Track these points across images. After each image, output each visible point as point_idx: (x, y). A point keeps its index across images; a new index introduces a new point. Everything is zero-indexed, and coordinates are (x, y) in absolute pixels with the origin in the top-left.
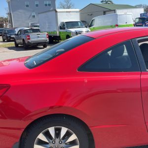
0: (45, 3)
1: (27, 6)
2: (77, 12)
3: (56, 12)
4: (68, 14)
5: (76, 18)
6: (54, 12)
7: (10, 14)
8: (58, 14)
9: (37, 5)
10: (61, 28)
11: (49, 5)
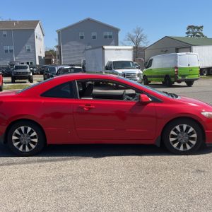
0: (105, 34)
1: (82, 37)
2: (129, 50)
3: (104, 49)
4: (118, 51)
5: (127, 56)
6: (101, 49)
7: (59, 47)
8: (106, 51)
9: (94, 37)
10: (107, 68)
11: (110, 37)
